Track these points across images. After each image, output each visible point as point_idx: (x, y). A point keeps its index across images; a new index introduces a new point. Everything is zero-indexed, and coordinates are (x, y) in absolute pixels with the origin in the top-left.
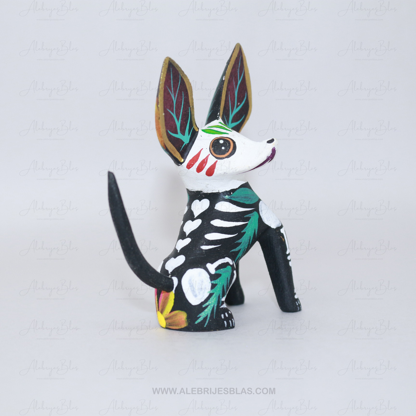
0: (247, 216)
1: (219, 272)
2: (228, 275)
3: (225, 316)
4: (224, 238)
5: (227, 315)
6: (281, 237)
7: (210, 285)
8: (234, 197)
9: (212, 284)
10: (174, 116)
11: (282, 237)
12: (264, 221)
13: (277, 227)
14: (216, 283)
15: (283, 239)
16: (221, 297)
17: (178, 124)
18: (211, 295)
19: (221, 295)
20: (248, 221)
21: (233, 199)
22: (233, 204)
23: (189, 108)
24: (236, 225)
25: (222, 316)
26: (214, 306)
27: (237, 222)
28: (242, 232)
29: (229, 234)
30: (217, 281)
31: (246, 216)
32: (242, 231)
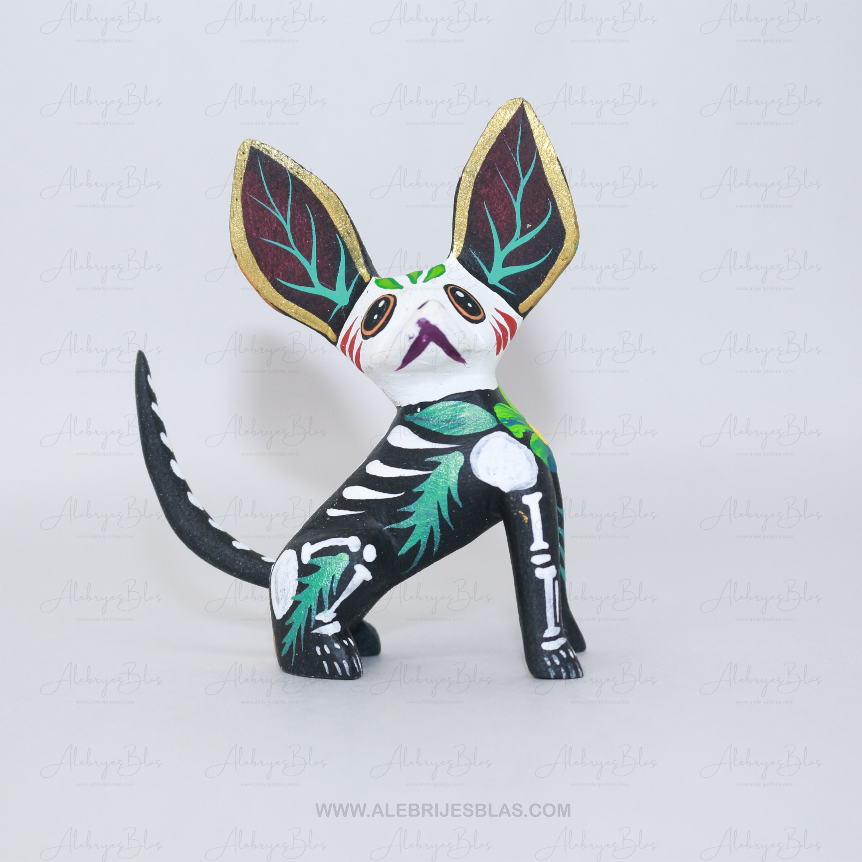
0: (434, 459)
1: (317, 561)
2: (338, 571)
3: (322, 650)
4: (373, 499)
5: (327, 651)
6: (520, 512)
7: (296, 584)
8: (421, 419)
9: (300, 584)
10: (296, 253)
11: (522, 513)
12: (475, 474)
13: (514, 489)
14: (308, 583)
15: (526, 518)
16: (314, 612)
17: (312, 269)
18: (296, 604)
19: (314, 607)
20: (432, 470)
21: (417, 422)
22: (415, 433)
23: (337, 235)
24: (402, 476)
25: (318, 649)
26: (300, 626)
27: (405, 470)
28: (415, 490)
29: (384, 492)
30: (310, 579)
31: (429, 459)
32: (414, 488)
